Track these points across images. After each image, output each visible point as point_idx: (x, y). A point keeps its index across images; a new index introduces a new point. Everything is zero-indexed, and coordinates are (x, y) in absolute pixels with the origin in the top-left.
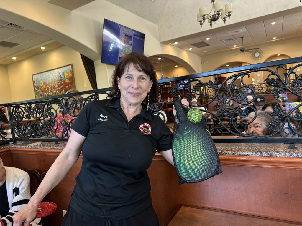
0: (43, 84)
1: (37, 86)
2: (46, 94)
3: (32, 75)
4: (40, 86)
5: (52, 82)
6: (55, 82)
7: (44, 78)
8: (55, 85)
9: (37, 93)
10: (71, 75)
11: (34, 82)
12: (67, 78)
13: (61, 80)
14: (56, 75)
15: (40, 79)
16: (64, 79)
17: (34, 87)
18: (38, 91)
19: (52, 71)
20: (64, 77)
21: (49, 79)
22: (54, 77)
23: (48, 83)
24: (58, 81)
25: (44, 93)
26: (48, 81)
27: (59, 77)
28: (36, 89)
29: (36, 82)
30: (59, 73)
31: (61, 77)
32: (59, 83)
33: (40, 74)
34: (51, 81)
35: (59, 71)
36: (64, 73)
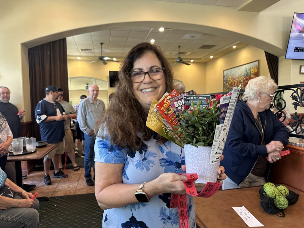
0: (231, 79)
1: (226, 81)
3: (223, 71)
4: (228, 80)
6: (241, 77)
7: (232, 74)
8: (241, 80)
9: (225, 86)
11: (224, 77)
12: (253, 74)
13: (247, 75)
14: (243, 71)
15: (229, 75)
16: (249, 75)
17: (224, 81)
19: (240, 67)
20: (250, 72)
21: (236, 74)
22: (241, 73)
25: (231, 87)
27: (245, 73)
28: (224, 83)
29: (225, 77)
30: (246, 69)
31: (247, 73)
32: (244, 78)
33: (229, 70)
34: (238, 76)
35: (246, 67)
36: (250, 69)
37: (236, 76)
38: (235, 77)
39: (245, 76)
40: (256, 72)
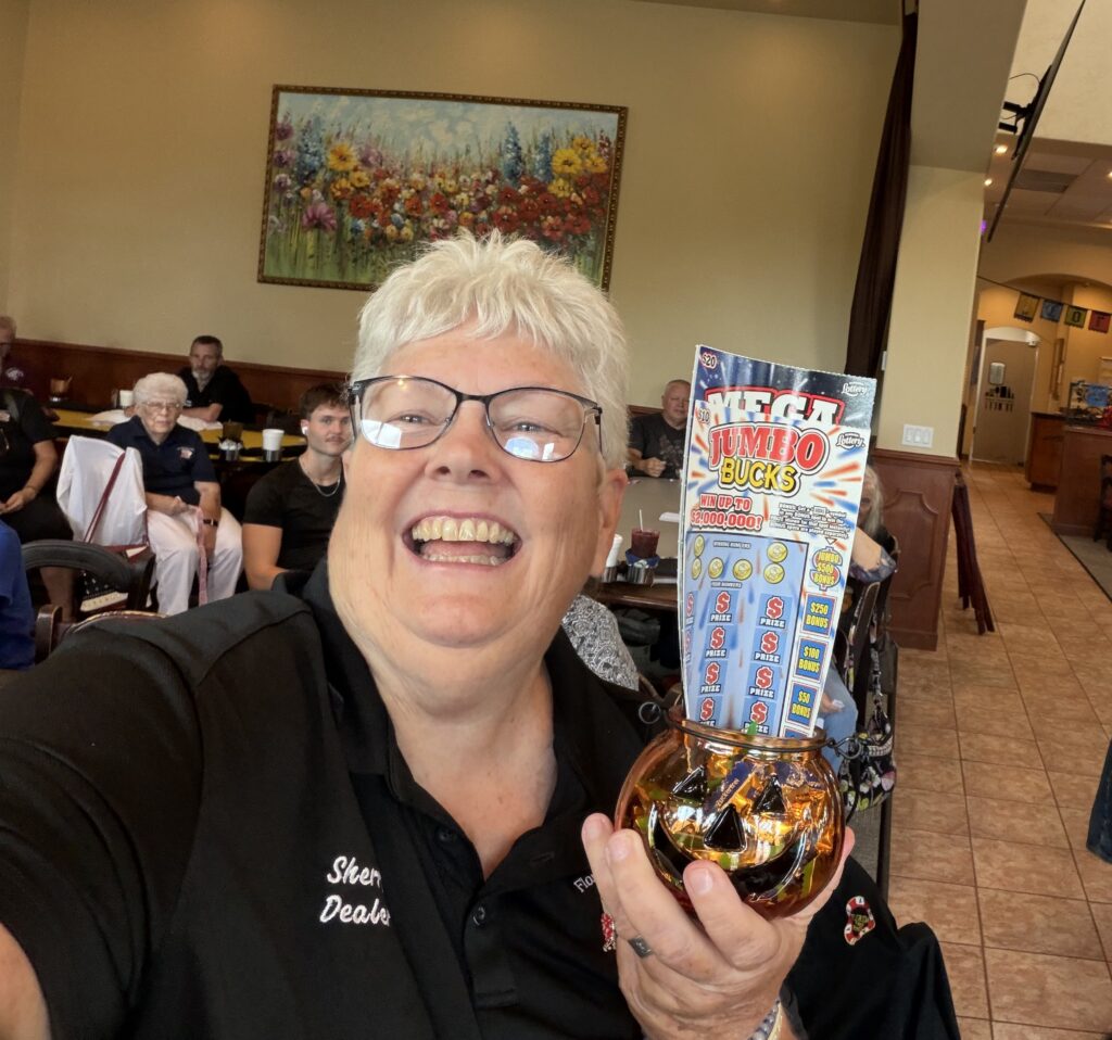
0: (354, 161)
1: (302, 165)
2: (361, 223)
3: (278, 90)
4: (322, 166)
5: (433, 166)
6: (457, 172)
7: (374, 132)
8: (459, 191)
9: (289, 203)
10: (603, 168)
12: (568, 177)
13: (513, 175)
14: (483, 137)
15: (335, 130)
16: (540, 175)
17: (276, 161)
18: (298, 193)
19: (456, 108)
20: (547, 163)
22: (462, 147)
23: (398, 166)
24: (490, 174)
25: (348, 219)
26: (407, 154)
27: (501, 154)
28: (280, 176)
29: (295, 139)
30: (514, 132)
31: (519, 159)
32: (488, 182)
33: (344, 100)
34: (427, 160)
35: (517, 124)
36: (546, 140)
37: (413, 156)
38: (395, 156)
39: (496, 174)
40: (594, 170)
